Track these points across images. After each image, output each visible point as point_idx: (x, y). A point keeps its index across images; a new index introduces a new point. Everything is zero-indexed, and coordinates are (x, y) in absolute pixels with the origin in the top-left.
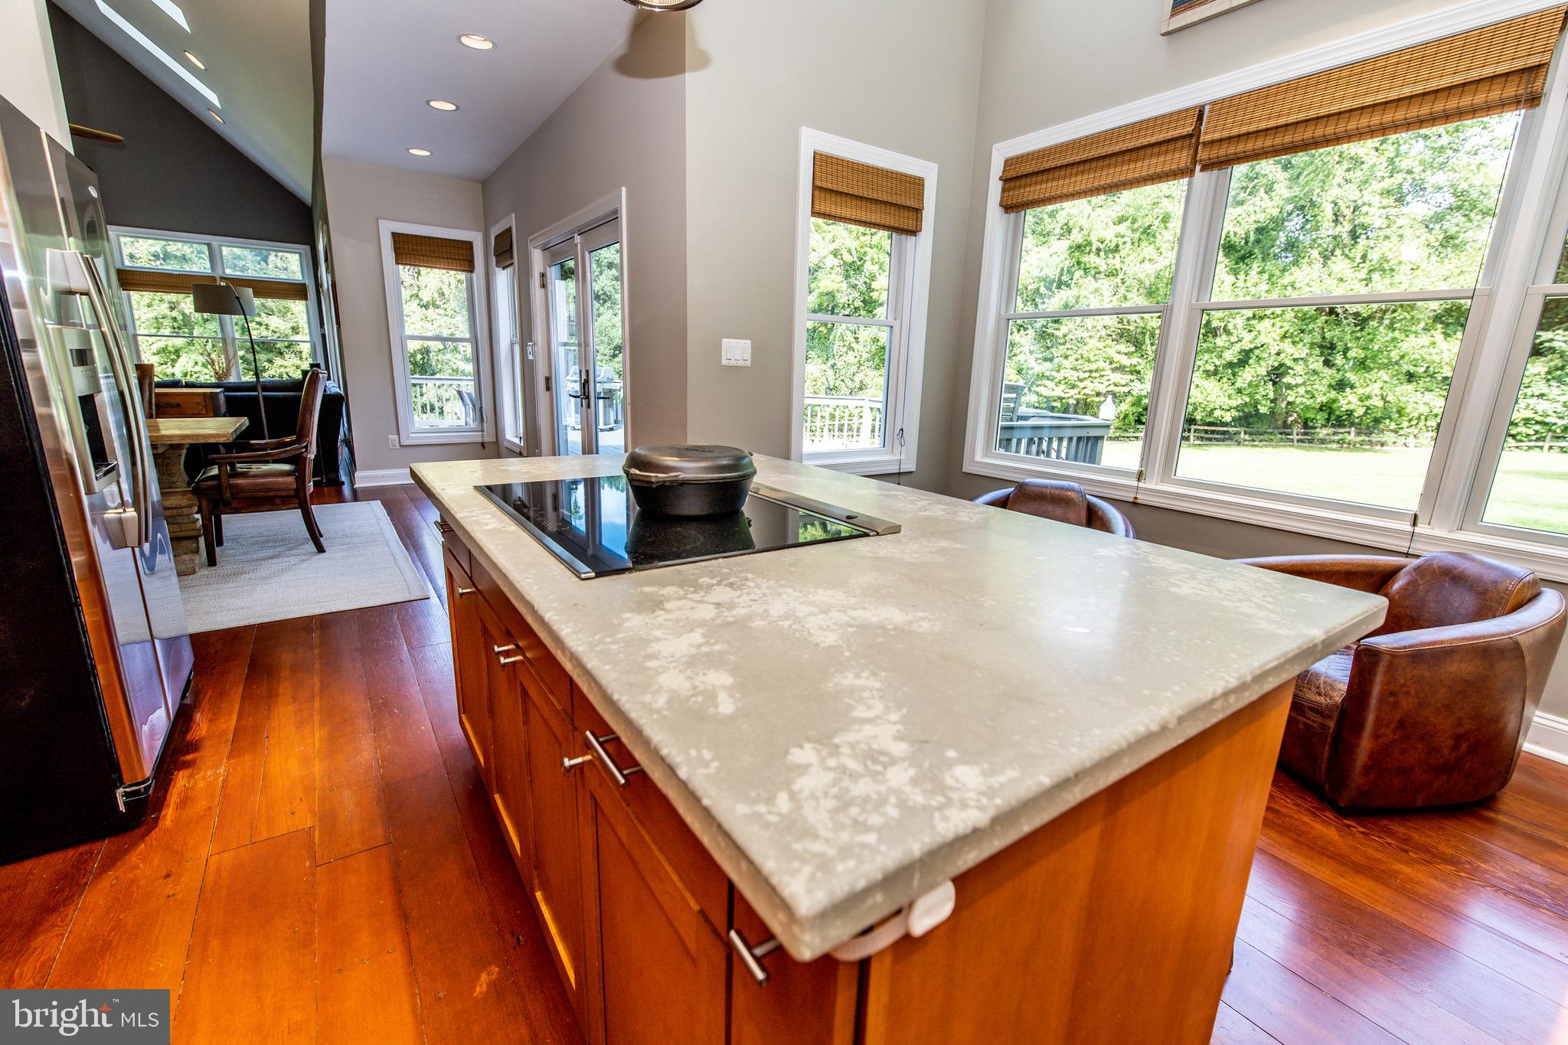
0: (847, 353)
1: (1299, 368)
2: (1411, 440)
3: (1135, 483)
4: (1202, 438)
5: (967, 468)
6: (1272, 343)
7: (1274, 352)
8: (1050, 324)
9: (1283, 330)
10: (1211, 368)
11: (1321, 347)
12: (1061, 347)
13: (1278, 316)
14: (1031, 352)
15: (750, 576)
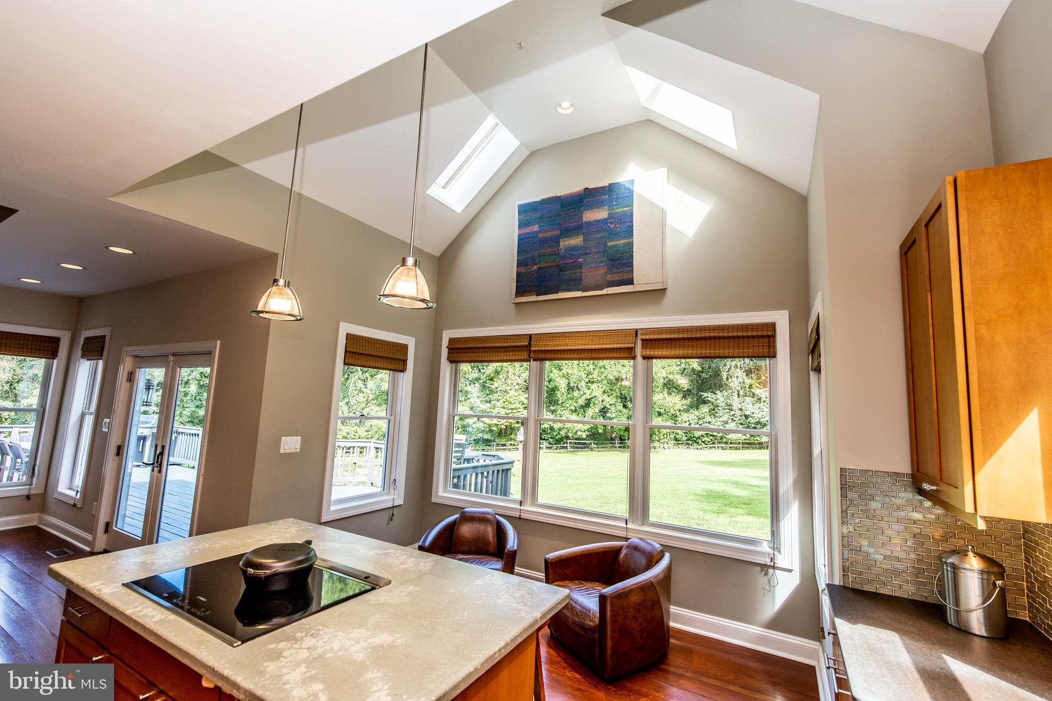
0: (358, 394)
1: (613, 409)
2: (666, 445)
3: (518, 507)
4: (573, 447)
5: (434, 500)
6: (599, 396)
7: (600, 400)
8: (488, 381)
9: (603, 389)
10: (573, 408)
11: (621, 398)
12: (495, 395)
13: (600, 382)
14: (478, 397)
15: (320, 628)
